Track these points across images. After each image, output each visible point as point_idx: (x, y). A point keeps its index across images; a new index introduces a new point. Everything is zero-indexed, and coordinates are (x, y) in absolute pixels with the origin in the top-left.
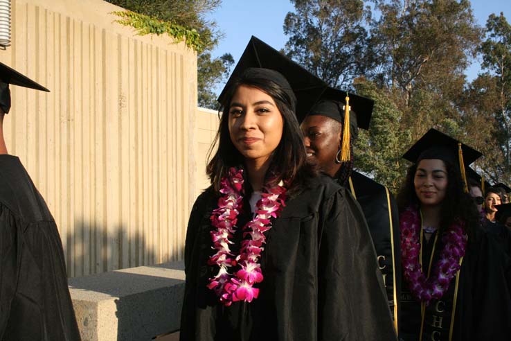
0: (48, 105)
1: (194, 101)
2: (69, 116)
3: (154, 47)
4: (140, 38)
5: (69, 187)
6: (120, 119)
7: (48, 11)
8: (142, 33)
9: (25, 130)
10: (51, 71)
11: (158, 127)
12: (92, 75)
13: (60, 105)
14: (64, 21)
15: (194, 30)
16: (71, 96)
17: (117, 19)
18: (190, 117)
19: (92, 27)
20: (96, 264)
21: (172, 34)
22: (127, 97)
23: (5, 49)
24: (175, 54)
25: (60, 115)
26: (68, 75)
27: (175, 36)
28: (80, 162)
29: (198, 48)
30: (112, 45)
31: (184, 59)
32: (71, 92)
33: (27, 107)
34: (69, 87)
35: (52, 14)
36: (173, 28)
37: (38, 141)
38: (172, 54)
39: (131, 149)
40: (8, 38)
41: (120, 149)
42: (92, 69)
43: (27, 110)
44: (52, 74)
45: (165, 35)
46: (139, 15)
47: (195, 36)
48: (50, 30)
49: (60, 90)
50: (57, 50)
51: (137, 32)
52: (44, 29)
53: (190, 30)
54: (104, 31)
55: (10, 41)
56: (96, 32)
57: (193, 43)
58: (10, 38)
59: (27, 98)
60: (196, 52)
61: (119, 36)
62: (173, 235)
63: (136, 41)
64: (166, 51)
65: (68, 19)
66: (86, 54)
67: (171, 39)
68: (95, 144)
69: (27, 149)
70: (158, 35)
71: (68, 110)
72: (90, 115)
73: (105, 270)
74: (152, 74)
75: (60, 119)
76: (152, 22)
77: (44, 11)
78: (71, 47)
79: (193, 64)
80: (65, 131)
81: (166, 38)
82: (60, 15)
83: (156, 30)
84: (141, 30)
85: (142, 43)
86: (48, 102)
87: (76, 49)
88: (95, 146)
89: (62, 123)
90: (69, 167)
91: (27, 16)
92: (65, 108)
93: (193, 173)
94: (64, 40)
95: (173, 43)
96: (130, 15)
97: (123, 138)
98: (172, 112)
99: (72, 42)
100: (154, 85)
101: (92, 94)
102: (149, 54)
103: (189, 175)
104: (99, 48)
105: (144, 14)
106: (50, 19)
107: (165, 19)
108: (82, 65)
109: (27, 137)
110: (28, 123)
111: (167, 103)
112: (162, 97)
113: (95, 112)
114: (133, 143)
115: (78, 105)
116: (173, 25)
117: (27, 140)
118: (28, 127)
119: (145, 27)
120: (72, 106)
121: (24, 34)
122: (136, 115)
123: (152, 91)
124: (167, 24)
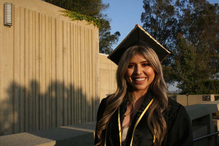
0: (30, 52)
1: (97, 50)
2: (40, 57)
3: (79, 26)
4: (72, 22)
6: (63, 58)
7: (30, 11)
8: (73, 20)
9: (19, 63)
10: (31, 36)
11: (81, 62)
12: (50, 39)
13: (35, 52)
14: (37, 14)
16: (41, 48)
17: (62, 14)
18: (95, 57)
19: (50, 17)
20: (52, 124)
21: (87, 20)
22: (67, 50)
23: (10, 27)
24: (89, 29)
25: (35, 57)
26: (39, 38)
27: (88, 21)
28: (45, 78)
29: (99, 26)
30: (60, 25)
31: (93, 31)
32: (41, 46)
33: (20, 53)
34: (39, 44)
35: (32, 12)
36: (87, 18)
37: (25, 68)
38: (87, 29)
39: (68, 71)
40: (11, 22)
41: (63, 71)
42: (50, 36)
44: (32, 38)
45: (84, 21)
46: (72, 12)
47: (98, 21)
48: (31, 19)
49: (35, 46)
50: (34, 27)
51: (71, 19)
52: (28, 18)
53: (96, 18)
54: (56, 19)
55: (12, 24)
56: (52, 18)
57: (97, 24)
58: (12, 22)
59: (20, 49)
60: (98, 28)
61: (63, 22)
62: (88, 110)
63: (70, 24)
64: (85, 28)
65: (39, 14)
66: (47, 29)
67: (86, 22)
68: (51, 69)
69: (20, 72)
70: (81, 21)
71: (39, 54)
72: (49, 57)
73: (56, 126)
74: (78, 38)
75: (35, 58)
76: (78, 15)
77: (28, 10)
78: (41, 26)
79: (97, 33)
80: (38, 63)
81: (84, 22)
82: (35, 12)
83: (80, 19)
84: (73, 18)
85: (73, 24)
86: (30, 51)
87: (43, 27)
88: (52, 71)
89: (36, 60)
90: (39, 80)
91: (20, 13)
92: (37, 53)
93: (97, 82)
94: (37, 23)
95: (87, 24)
96: (68, 12)
97: (64, 67)
98: (87, 55)
99: (41, 24)
100: (79, 43)
101: (50, 47)
102: (77, 29)
103: (95, 83)
104: (54, 26)
105: (75, 12)
106: (31, 14)
107: (84, 14)
108: (45, 34)
109: (20, 66)
110: (20, 60)
111: (85, 51)
112: (83, 48)
113: (51, 55)
114: (69, 69)
115: (44, 52)
116: (87, 16)
117: (20, 67)
118: (20, 62)
119: (75, 17)
120: (41, 53)
121: (19, 21)
122: (71, 56)
123: (78, 45)
124: (85, 16)
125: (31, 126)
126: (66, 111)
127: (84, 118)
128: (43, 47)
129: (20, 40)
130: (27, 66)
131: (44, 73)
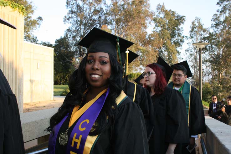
3: (2, 13)
11: (4, 50)
15: (22, 6)
21: (11, 7)
24: (13, 16)
27: (13, 8)
29: (24, 14)
31: (17, 19)
36: (12, 4)
38: (11, 16)
45: (8, 7)
47: (23, 8)
57: (22, 11)
60: (23, 16)
64: (9, 15)
67: (11, 9)
70: (5, 7)
79: (22, 21)
83: (4, 4)
95: (12, 11)
98: (11, 44)
100: (2, 30)
111: (9, 40)
112: (6, 36)
124: (9, 2)
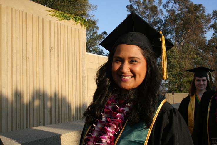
0: (17, 52)
1: (84, 49)
2: (27, 56)
3: (66, 26)
4: (59, 22)
5: (27, 88)
6: (50, 58)
7: (17, 10)
8: (60, 20)
9: (6, 63)
10: (18, 36)
11: (68, 61)
12: (37, 38)
13: (23, 51)
14: (24, 14)
16: (28, 47)
17: (49, 14)
18: (83, 57)
19: (37, 17)
20: (40, 122)
21: (74, 20)
22: (54, 48)
24: (76, 29)
25: (23, 56)
26: (26, 38)
27: (76, 21)
28: (32, 77)
29: (86, 26)
30: (47, 25)
31: (80, 31)
32: (28, 45)
33: (7, 53)
34: (26, 44)
35: (19, 11)
36: (74, 18)
37: (12, 68)
38: (74, 28)
39: (56, 71)
41: (51, 71)
42: (37, 36)
43: (7, 54)
44: (19, 38)
45: (71, 20)
46: (59, 12)
47: (85, 21)
48: (18, 18)
49: (22, 45)
50: (21, 27)
51: (58, 19)
52: (15, 18)
53: (83, 18)
54: (43, 19)
56: (39, 18)
57: (84, 24)
59: (7, 48)
60: (85, 28)
61: (50, 21)
63: (57, 23)
64: (72, 28)
65: (26, 14)
66: (34, 29)
67: (74, 22)
68: (39, 69)
69: (7, 71)
70: (68, 20)
71: (26, 54)
72: (36, 56)
73: (44, 125)
74: (65, 37)
75: (23, 58)
76: (65, 15)
77: (15, 10)
78: (28, 26)
79: (84, 33)
80: (25, 63)
81: (71, 22)
82: (22, 12)
83: (67, 18)
84: (60, 18)
85: (60, 24)
86: (17, 50)
87: (30, 27)
88: (39, 70)
89: (23, 60)
90: (27, 79)
91: (7, 12)
92: (25, 53)
93: (84, 82)
94: (24, 23)
95: (75, 24)
96: (55, 12)
97: (52, 66)
98: (75, 55)
99: (28, 24)
100: (66, 42)
101: (38, 47)
102: (64, 29)
103: (83, 82)
104: (41, 26)
105: (62, 11)
106: (18, 13)
107: (71, 14)
108: (33, 34)
109: (7, 65)
110: (7, 59)
111: (72, 50)
112: (70, 48)
113: (39, 55)
114: (56, 68)
115: (31, 51)
116: (75, 16)
117: (7, 67)
118: (7, 61)
119: (62, 17)
120: (28, 52)
121: (6, 20)
122: (58, 56)
123: (65, 45)
124: (72, 16)
125: (19, 126)
126: (53, 110)
127: (72, 117)
128: (30, 47)
129: (7, 39)
130: (14, 65)
131: (31, 73)
